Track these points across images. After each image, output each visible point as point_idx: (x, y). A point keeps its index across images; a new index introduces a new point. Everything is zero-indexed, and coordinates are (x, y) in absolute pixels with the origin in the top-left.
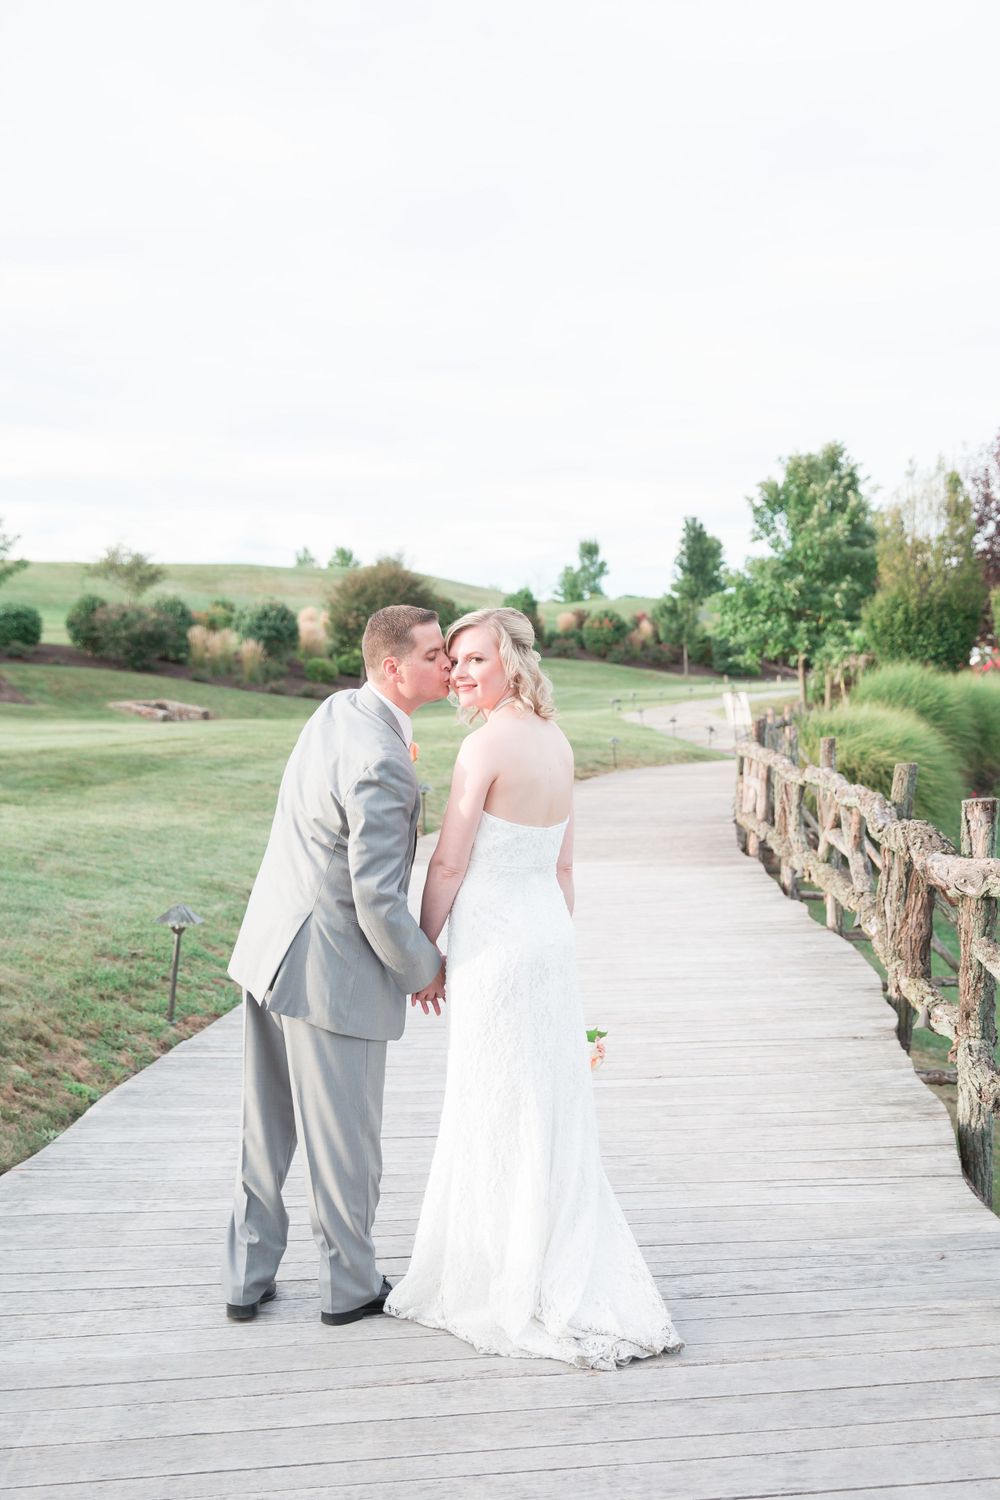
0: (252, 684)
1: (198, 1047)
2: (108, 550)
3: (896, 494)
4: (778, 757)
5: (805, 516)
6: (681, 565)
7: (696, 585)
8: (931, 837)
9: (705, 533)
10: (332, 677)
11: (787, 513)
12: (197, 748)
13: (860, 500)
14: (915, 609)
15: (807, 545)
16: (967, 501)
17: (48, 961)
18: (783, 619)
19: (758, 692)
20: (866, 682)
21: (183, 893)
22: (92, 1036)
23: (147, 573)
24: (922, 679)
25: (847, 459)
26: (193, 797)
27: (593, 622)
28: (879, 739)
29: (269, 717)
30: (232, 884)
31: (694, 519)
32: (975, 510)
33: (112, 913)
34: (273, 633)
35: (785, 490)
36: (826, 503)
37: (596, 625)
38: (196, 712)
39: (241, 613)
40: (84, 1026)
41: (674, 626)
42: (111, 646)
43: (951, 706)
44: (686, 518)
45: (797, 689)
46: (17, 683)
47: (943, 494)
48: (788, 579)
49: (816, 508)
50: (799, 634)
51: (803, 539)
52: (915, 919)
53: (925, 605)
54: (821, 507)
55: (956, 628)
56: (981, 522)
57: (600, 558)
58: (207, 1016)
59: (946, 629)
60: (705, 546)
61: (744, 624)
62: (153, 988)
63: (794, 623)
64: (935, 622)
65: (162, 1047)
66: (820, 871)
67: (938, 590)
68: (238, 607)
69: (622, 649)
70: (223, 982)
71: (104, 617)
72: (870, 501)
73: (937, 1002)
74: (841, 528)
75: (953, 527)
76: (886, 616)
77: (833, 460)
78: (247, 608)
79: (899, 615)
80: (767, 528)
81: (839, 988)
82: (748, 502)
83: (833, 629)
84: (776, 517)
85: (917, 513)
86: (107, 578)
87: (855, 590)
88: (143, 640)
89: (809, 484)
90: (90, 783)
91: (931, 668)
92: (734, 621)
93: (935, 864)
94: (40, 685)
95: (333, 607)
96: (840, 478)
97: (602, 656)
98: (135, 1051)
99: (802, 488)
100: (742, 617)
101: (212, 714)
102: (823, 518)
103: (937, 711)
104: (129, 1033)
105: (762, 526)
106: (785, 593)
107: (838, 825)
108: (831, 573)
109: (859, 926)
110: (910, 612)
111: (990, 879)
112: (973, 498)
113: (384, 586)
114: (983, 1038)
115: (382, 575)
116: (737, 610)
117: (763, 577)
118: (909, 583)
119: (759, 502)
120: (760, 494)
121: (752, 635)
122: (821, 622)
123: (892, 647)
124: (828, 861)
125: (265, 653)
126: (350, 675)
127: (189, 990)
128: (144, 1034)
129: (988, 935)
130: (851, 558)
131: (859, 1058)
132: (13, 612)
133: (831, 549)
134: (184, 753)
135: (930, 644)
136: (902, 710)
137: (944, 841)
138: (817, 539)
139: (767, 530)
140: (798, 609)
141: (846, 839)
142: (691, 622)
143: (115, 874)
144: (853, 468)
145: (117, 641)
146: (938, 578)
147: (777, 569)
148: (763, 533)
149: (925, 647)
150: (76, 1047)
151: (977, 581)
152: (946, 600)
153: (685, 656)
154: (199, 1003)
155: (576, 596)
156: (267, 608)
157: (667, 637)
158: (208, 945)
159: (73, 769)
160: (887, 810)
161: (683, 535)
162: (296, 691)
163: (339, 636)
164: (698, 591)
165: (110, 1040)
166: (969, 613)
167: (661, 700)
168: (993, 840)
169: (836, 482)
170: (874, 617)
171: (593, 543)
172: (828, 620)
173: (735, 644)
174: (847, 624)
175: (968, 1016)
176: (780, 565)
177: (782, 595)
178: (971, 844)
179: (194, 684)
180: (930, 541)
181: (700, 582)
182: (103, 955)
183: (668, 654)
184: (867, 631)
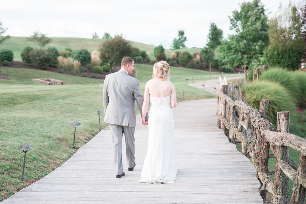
0: (76, 74)
1: (28, 190)
2: (34, 33)
3: (275, 14)
4: (228, 97)
5: (247, 22)
6: (209, 38)
7: (213, 44)
8: (267, 124)
9: (217, 28)
10: (101, 72)
11: (241, 21)
12: (52, 93)
13: (265, 17)
14: (281, 51)
15: (247, 31)
16: (299, 15)
18: (240, 54)
20: (264, 73)
21: (37, 139)
23: (46, 40)
24: (282, 73)
25: (261, 3)
26: (48, 108)
27: (181, 55)
28: (267, 92)
29: (81, 84)
30: (53, 136)
31: (214, 23)
32: (302, 19)
33: (10, 145)
34: (83, 58)
35: (241, 13)
36: (254, 18)
37: (183, 56)
38: (59, 82)
41: (207, 56)
42: (34, 62)
43: (291, 81)
44: (211, 23)
45: (244, 76)
46: (5, 73)
47: (291, 14)
48: (241, 42)
49: (250, 19)
50: (244, 59)
51: (246, 29)
52: (263, 152)
53: (284, 49)
54: (252, 19)
55: (294, 56)
56: (303, 23)
57: (184, 36)
58: (35, 179)
59: (291, 57)
60: (217, 32)
61: (227, 56)
62: (19, 170)
63: (243, 55)
64: (287, 55)
65: (17, 190)
66: (238, 134)
67: (289, 44)
68: (73, 50)
69: (191, 64)
70: (43, 168)
71: (32, 53)
72: (268, 17)
73: (269, 181)
74: (258, 25)
75: (294, 24)
76: (271, 53)
77: (256, 3)
78: (75, 51)
79: (276, 52)
80: (234, 25)
81: (242, 173)
82: (229, 18)
83: (255, 57)
84: (238, 22)
85: (282, 20)
86: (34, 42)
87: (263, 45)
88: (44, 60)
89: (248, 12)
90: (17, 104)
91: (286, 69)
92: (224, 55)
93: (266, 134)
94: (12, 74)
95: (101, 50)
96: (259, 10)
97: (184, 66)
98: (8, 191)
99: (246, 13)
100: (226, 54)
101: (64, 83)
102: (252, 22)
103: (287, 83)
104: (7, 185)
105: (233, 25)
106: (240, 46)
107: (243, 120)
108: (255, 40)
109: (248, 153)
110: (279, 51)
111: (284, 140)
112: (301, 15)
113: (117, 44)
114: (282, 195)
115: (116, 41)
116: (225, 51)
117: (233, 41)
118: (279, 43)
119: (232, 18)
120: (233, 15)
121: (229, 59)
122: (251, 55)
123: (273, 63)
124: (241, 131)
125: (81, 64)
126: (107, 71)
127: (30, 171)
128: (12, 186)
129: (284, 159)
130: (261, 35)
131: (245, 199)
132: (5, 52)
133: (255, 32)
134: (48, 94)
135: (286, 62)
136: (275, 82)
137: (271, 126)
138: (250, 29)
140: (244, 50)
141: (245, 124)
142: (212, 55)
143: (16, 132)
144: (263, 6)
145: (36, 60)
146: (289, 41)
147: (237, 38)
148: (233, 27)
149: (284, 62)
151: (302, 41)
152: (291, 48)
153: (210, 66)
154: (33, 175)
155: (177, 48)
156: (82, 51)
157: (204, 60)
158: (40, 156)
159: (12, 99)
160: (258, 115)
161: (210, 28)
162: (90, 76)
163: (103, 59)
164: (214, 46)
166: (299, 52)
167: (201, 79)
168: (288, 126)
169: (257, 11)
170: (268, 53)
171: (182, 31)
172: (254, 54)
173: (224, 62)
174: (260, 55)
175: (277, 187)
176: (239, 37)
177: (239, 46)
178: (280, 127)
179: (59, 74)
180: (286, 29)
181: (215, 43)
182: (3, 159)
183: (204, 65)
184: (265, 58)
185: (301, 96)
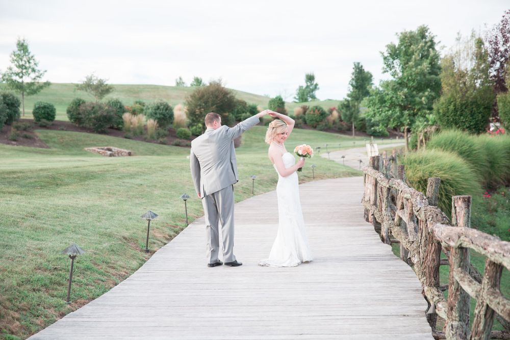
0: (151, 140)
1: (77, 315)
2: (87, 78)
3: (451, 49)
4: (379, 174)
5: (409, 61)
6: (352, 85)
7: (358, 94)
8: (437, 215)
9: (364, 70)
10: (188, 136)
11: (400, 59)
12: (115, 169)
13: (435, 53)
14: (459, 104)
15: (409, 74)
16: (486, 51)
17: (9, 272)
18: (398, 109)
19: (386, 144)
20: (434, 138)
21: (90, 238)
22: (25, 310)
23: (105, 88)
24: (461, 137)
25: (429, 33)
26: (108, 192)
27: (310, 111)
28: (438, 166)
29: (158, 155)
30: (116, 233)
31: (359, 63)
32: (490, 56)
33: (49, 248)
34: (162, 116)
35: (399, 48)
36: (419, 55)
37: (312, 113)
38: (126, 152)
39: (147, 106)
40: (21, 305)
41: (348, 113)
42: (87, 121)
43: (475, 150)
44: (354, 63)
45: (404, 142)
46: (42, 138)
47: (474, 49)
48: (400, 91)
49: (414, 56)
50: (405, 116)
51: (407, 71)
52: (431, 257)
53: (464, 102)
54: (416, 56)
55: (479, 113)
56: (493, 62)
57: (315, 82)
58: (88, 299)
59: (474, 114)
60: (363, 76)
61: (379, 112)
62: (63, 285)
63: (403, 112)
64: (469, 110)
65: (61, 315)
66: (395, 230)
67: (471, 94)
68: (146, 104)
69: (324, 124)
70: (100, 282)
71: (84, 108)
72: (440, 53)
73: (440, 300)
74: (426, 66)
75: (479, 65)
76: (445, 107)
77: (423, 33)
78: (150, 105)
79: (452, 107)
81: (401, 289)
82: (381, 55)
83: (421, 114)
84: (395, 62)
85: (461, 58)
86: (86, 91)
87: (432, 96)
88: (102, 119)
89: (410, 46)
90: (61, 185)
91: (467, 132)
92: (374, 111)
93: (436, 229)
94: (53, 140)
95: (189, 104)
96: (426, 43)
97: (314, 127)
98: (46, 317)
99: (407, 47)
100: (378, 109)
101: (132, 153)
102: (417, 62)
103: (469, 153)
104: (44, 308)
105: (387, 66)
107: (403, 208)
108: (420, 88)
109: (410, 258)
110: (457, 105)
111: (462, 238)
112: (489, 51)
113: (212, 94)
114: (460, 321)
115: (211, 89)
116: (375, 105)
117: (388, 90)
118: (457, 92)
119: (386, 54)
120: (387, 51)
121: (382, 117)
122: (415, 111)
123: (448, 123)
124: (399, 225)
125: (158, 125)
127: (80, 286)
128: (52, 309)
129: (462, 267)
130: (430, 81)
131: (405, 326)
132: (42, 106)
133: (420, 76)
134: (108, 171)
135: (466, 121)
136: (451, 152)
137: (444, 217)
138: (414, 71)
139: (390, 67)
140: (404, 104)
141: (406, 214)
142: (356, 111)
143: (59, 228)
144: (432, 38)
145: (90, 119)
146: (471, 89)
147: (394, 86)
148: (388, 69)
149: (464, 122)
150: (14, 315)
151: (491, 90)
152: (475, 100)
153: (353, 127)
154: (85, 293)
155: (304, 100)
156: (159, 105)
157: (345, 118)
158: (95, 264)
159: (54, 178)
160: (424, 201)
161: (353, 71)
162: (172, 143)
163: (192, 118)
164: (359, 97)
165: (34, 312)
166: (486, 106)
167: (340, 147)
168: (468, 217)
169: (423, 44)
170: (440, 108)
171: (312, 75)
172: (419, 110)
173: (374, 122)
174: (428, 112)
175: (452, 309)
176: (396, 84)
177: (397, 98)
178: (457, 219)
179: (125, 139)
180: (467, 71)
181: (360, 93)
182: (40, 269)
183: (345, 126)
184: (436, 115)
185: (490, 173)
